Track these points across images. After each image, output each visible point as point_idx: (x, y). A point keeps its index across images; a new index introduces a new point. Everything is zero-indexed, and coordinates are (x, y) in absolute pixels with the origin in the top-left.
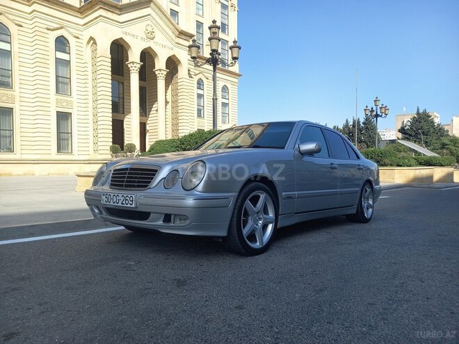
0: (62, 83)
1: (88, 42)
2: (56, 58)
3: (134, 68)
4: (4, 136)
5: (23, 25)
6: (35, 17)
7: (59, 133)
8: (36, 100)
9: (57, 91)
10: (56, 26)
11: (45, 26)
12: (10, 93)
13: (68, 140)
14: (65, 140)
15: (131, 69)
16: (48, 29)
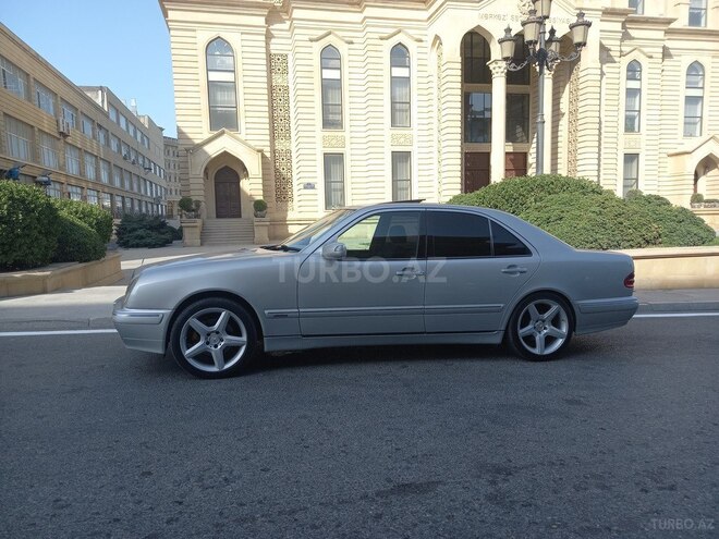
0: (400, 110)
1: (433, 44)
2: (392, 77)
3: (497, 69)
4: (334, 190)
5: (354, 40)
6: (367, 26)
7: (395, 181)
8: (368, 139)
9: (393, 123)
10: (392, 31)
11: (377, 36)
12: (340, 134)
13: (407, 189)
14: (403, 189)
15: (493, 71)
16: (382, 39)
